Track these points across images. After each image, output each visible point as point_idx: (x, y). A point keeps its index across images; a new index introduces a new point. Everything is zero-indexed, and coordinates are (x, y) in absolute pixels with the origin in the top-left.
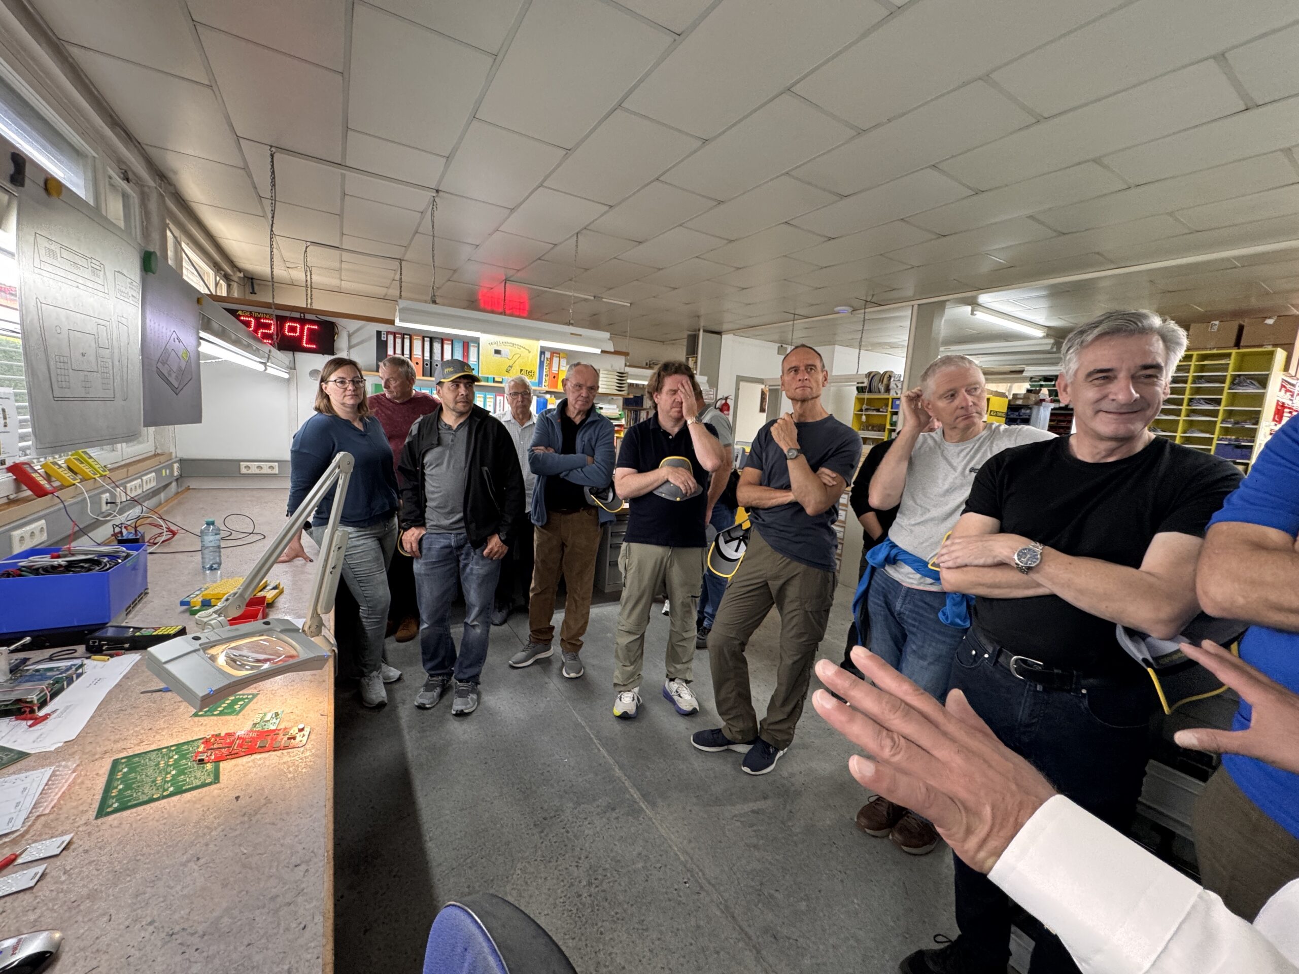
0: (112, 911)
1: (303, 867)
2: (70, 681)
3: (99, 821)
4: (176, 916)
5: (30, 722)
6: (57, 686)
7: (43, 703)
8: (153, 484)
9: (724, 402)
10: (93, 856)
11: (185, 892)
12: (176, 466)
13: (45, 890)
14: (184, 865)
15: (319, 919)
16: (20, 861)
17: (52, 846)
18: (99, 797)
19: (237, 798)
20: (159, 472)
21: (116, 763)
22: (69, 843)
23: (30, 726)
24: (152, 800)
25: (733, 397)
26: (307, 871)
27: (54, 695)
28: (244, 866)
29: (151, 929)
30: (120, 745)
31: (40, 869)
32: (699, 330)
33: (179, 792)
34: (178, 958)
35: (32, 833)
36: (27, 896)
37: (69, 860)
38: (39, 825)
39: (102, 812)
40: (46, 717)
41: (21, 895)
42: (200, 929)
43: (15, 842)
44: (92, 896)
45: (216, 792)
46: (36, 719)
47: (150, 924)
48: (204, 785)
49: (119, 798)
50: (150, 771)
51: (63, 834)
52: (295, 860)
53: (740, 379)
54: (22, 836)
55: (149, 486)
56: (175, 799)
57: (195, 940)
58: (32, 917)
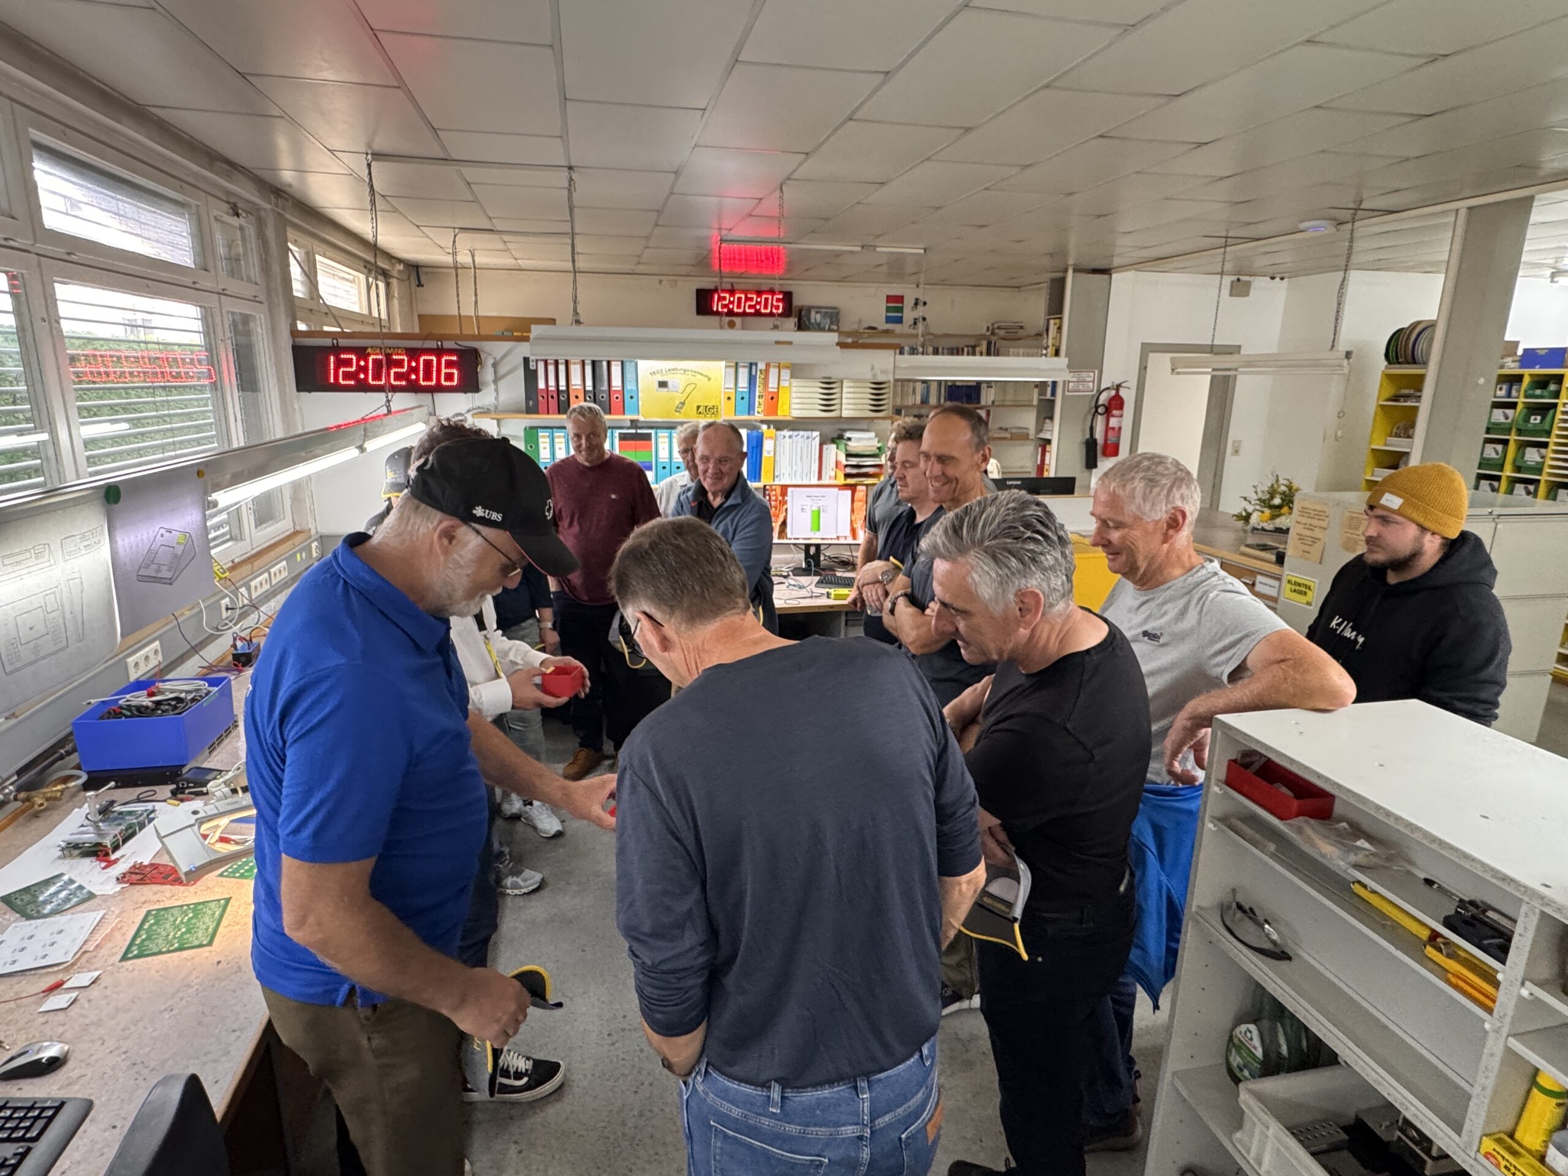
0: (106, 1038)
1: (238, 1033)
2: (142, 826)
3: (123, 963)
4: (141, 1052)
5: (103, 864)
6: (130, 831)
7: (116, 848)
8: (285, 574)
9: (1113, 393)
10: (108, 992)
11: (155, 1034)
12: (314, 545)
13: (75, 1011)
14: (161, 1012)
15: (229, 1077)
16: (65, 986)
17: (84, 979)
18: (127, 943)
19: (219, 962)
20: (290, 559)
21: (149, 913)
22: (97, 979)
23: (104, 868)
24: (160, 953)
25: (1133, 384)
26: (239, 1037)
27: (125, 841)
28: (200, 1023)
29: (124, 1056)
30: (156, 898)
31: (74, 995)
32: (1066, 271)
33: (181, 949)
34: (132, 1082)
35: (79, 965)
36: (61, 1016)
37: (95, 992)
38: (83, 960)
39: (124, 958)
40: (116, 861)
41: (59, 1013)
42: (153, 1064)
43: (67, 969)
44: (98, 1024)
45: (206, 954)
46: (109, 862)
47: (125, 1053)
48: (201, 946)
49: (140, 946)
50: (168, 926)
51: (96, 970)
52: (235, 1027)
53: (1148, 349)
54: (73, 965)
55: (279, 578)
56: (178, 953)
57: (145, 1072)
58: (61, 1029)
